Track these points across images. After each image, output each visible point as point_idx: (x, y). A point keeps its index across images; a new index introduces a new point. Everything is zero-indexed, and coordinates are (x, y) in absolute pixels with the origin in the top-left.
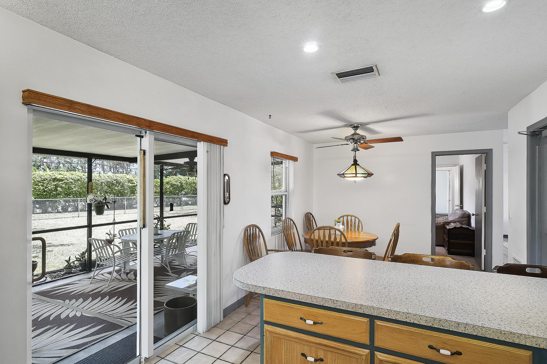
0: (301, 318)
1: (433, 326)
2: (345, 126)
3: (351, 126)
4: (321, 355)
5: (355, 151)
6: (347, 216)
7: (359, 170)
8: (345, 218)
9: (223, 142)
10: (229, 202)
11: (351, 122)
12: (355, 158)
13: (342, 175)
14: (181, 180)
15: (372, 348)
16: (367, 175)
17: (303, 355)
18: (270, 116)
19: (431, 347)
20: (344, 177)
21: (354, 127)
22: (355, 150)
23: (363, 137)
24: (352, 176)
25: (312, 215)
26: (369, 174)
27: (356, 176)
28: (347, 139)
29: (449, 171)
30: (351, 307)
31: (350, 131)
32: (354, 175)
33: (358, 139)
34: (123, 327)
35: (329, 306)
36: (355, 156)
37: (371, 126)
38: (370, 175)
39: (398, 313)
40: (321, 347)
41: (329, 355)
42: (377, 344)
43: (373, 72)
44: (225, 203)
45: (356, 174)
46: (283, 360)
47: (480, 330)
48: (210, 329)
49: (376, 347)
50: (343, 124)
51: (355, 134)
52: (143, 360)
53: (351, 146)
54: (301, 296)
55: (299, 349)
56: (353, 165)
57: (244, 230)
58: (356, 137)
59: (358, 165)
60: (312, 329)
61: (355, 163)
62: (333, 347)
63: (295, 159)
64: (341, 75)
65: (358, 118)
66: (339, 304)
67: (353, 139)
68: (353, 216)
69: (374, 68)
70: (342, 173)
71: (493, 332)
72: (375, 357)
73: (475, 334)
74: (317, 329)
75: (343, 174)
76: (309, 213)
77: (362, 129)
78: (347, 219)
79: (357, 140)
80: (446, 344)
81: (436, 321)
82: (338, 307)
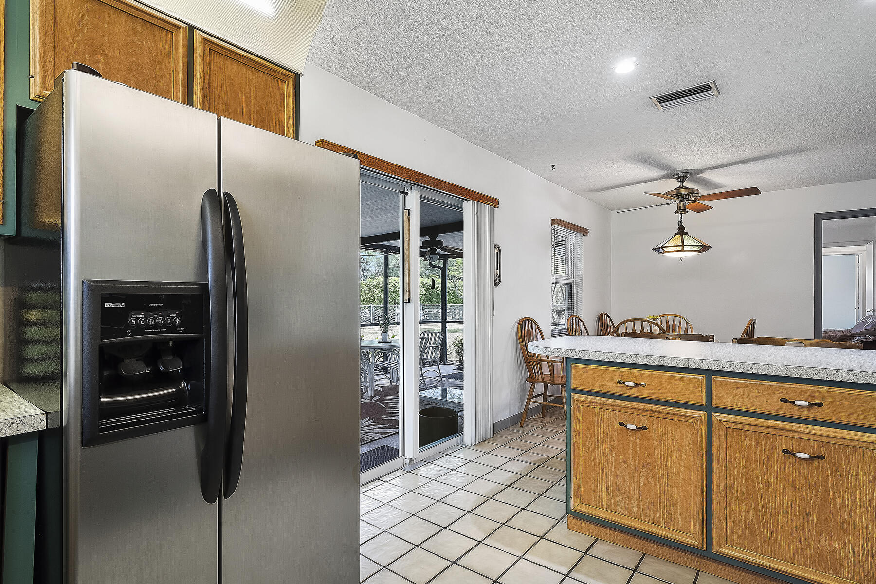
0: (619, 382)
1: (787, 376)
2: (665, 177)
3: (674, 176)
4: (644, 422)
5: (681, 214)
6: (667, 316)
7: (687, 241)
8: (664, 319)
9: (493, 202)
10: (499, 282)
11: (674, 169)
12: (681, 224)
13: (660, 250)
14: (394, 282)
15: (709, 408)
16: (700, 247)
17: (621, 424)
18: (553, 166)
19: (784, 401)
20: (663, 253)
21: (679, 177)
22: (681, 211)
23: (694, 192)
24: (676, 250)
25: (609, 317)
26: (703, 246)
27: (682, 250)
28: (667, 195)
29: (857, 255)
30: (681, 362)
31: (673, 184)
32: (680, 248)
33: (686, 195)
34: (366, 441)
35: (654, 364)
36: (681, 222)
37: (706, 175)
38: (705, 248)
39: (741, 364)
40: (644, 413)
41: (654, 421)
42: (715, 402)
43: (710, 90)
44: (495, 284)
45: (683, 245)
46: (596, 433)
47: (846, 375)
48: (479, 443)
49: (714, 407)
50: (662, 173)
51: (681, 187)
52: (407, 461)
53: (675, 206)
54: (618, 356)
55: (616, 417)
56: (677, 234)
57: (517, 324)
58: (682, 192)
59: (686, 233)
60: (632, 393)
61: (681, 231)
62: (659, 412)
63: (584, 231)
64: (662, 100)
65: (686, 161)
66: (667, 360)
67: (678, 195)
68: (678, 316)
69: (712, 86)
70: (660, 246)
71: (863, 376)
72: (713, 419)
73: (839, 380)
74: (638, 392)
75: (662, 247)
76: (605, 314)
77: (691, 181)
78: (667, 320)
79: (683, 197)
80: (803, 395)
81: (790, 370)
82: (665, 365)
